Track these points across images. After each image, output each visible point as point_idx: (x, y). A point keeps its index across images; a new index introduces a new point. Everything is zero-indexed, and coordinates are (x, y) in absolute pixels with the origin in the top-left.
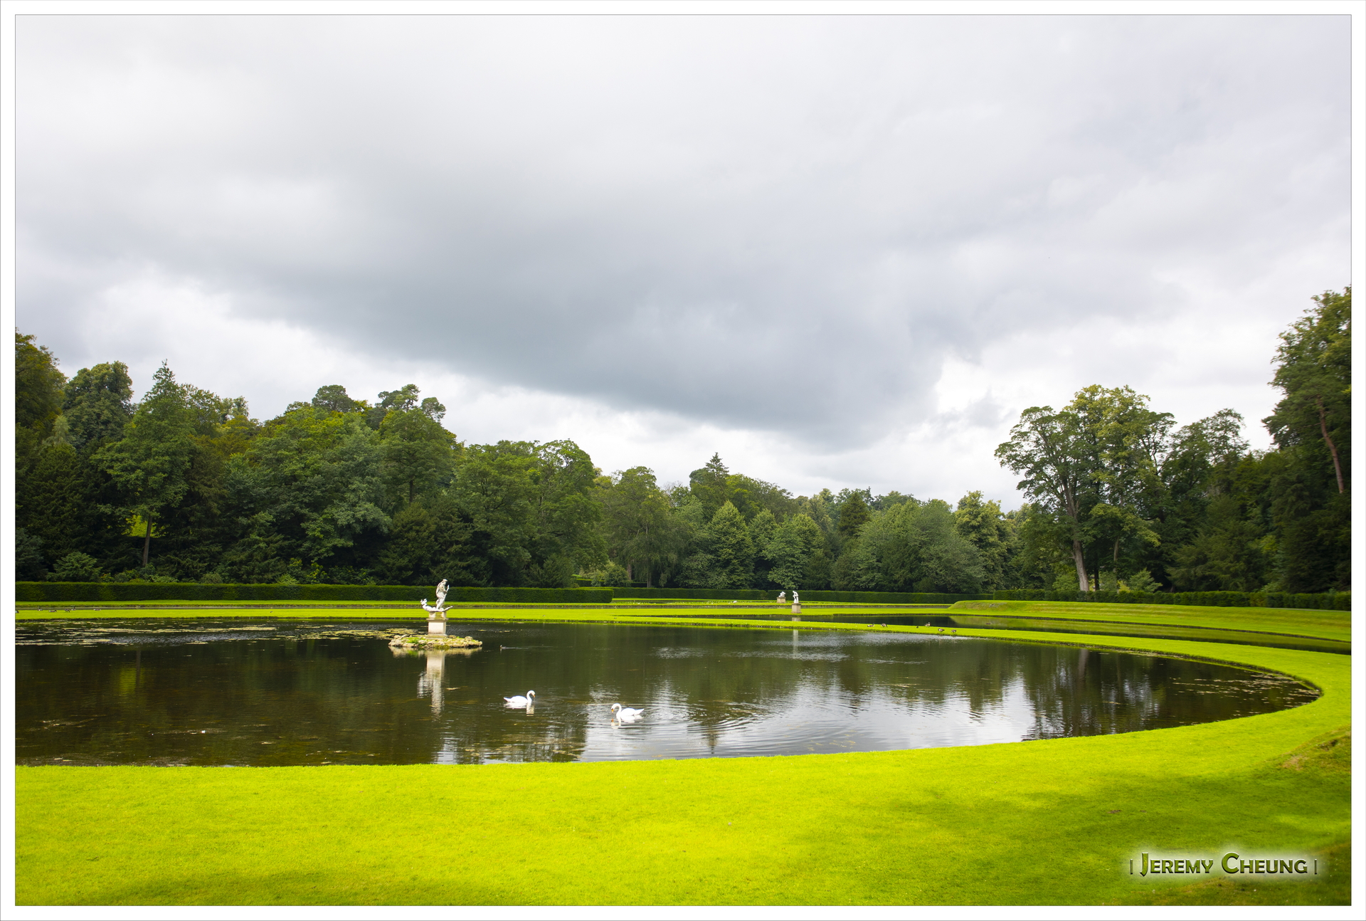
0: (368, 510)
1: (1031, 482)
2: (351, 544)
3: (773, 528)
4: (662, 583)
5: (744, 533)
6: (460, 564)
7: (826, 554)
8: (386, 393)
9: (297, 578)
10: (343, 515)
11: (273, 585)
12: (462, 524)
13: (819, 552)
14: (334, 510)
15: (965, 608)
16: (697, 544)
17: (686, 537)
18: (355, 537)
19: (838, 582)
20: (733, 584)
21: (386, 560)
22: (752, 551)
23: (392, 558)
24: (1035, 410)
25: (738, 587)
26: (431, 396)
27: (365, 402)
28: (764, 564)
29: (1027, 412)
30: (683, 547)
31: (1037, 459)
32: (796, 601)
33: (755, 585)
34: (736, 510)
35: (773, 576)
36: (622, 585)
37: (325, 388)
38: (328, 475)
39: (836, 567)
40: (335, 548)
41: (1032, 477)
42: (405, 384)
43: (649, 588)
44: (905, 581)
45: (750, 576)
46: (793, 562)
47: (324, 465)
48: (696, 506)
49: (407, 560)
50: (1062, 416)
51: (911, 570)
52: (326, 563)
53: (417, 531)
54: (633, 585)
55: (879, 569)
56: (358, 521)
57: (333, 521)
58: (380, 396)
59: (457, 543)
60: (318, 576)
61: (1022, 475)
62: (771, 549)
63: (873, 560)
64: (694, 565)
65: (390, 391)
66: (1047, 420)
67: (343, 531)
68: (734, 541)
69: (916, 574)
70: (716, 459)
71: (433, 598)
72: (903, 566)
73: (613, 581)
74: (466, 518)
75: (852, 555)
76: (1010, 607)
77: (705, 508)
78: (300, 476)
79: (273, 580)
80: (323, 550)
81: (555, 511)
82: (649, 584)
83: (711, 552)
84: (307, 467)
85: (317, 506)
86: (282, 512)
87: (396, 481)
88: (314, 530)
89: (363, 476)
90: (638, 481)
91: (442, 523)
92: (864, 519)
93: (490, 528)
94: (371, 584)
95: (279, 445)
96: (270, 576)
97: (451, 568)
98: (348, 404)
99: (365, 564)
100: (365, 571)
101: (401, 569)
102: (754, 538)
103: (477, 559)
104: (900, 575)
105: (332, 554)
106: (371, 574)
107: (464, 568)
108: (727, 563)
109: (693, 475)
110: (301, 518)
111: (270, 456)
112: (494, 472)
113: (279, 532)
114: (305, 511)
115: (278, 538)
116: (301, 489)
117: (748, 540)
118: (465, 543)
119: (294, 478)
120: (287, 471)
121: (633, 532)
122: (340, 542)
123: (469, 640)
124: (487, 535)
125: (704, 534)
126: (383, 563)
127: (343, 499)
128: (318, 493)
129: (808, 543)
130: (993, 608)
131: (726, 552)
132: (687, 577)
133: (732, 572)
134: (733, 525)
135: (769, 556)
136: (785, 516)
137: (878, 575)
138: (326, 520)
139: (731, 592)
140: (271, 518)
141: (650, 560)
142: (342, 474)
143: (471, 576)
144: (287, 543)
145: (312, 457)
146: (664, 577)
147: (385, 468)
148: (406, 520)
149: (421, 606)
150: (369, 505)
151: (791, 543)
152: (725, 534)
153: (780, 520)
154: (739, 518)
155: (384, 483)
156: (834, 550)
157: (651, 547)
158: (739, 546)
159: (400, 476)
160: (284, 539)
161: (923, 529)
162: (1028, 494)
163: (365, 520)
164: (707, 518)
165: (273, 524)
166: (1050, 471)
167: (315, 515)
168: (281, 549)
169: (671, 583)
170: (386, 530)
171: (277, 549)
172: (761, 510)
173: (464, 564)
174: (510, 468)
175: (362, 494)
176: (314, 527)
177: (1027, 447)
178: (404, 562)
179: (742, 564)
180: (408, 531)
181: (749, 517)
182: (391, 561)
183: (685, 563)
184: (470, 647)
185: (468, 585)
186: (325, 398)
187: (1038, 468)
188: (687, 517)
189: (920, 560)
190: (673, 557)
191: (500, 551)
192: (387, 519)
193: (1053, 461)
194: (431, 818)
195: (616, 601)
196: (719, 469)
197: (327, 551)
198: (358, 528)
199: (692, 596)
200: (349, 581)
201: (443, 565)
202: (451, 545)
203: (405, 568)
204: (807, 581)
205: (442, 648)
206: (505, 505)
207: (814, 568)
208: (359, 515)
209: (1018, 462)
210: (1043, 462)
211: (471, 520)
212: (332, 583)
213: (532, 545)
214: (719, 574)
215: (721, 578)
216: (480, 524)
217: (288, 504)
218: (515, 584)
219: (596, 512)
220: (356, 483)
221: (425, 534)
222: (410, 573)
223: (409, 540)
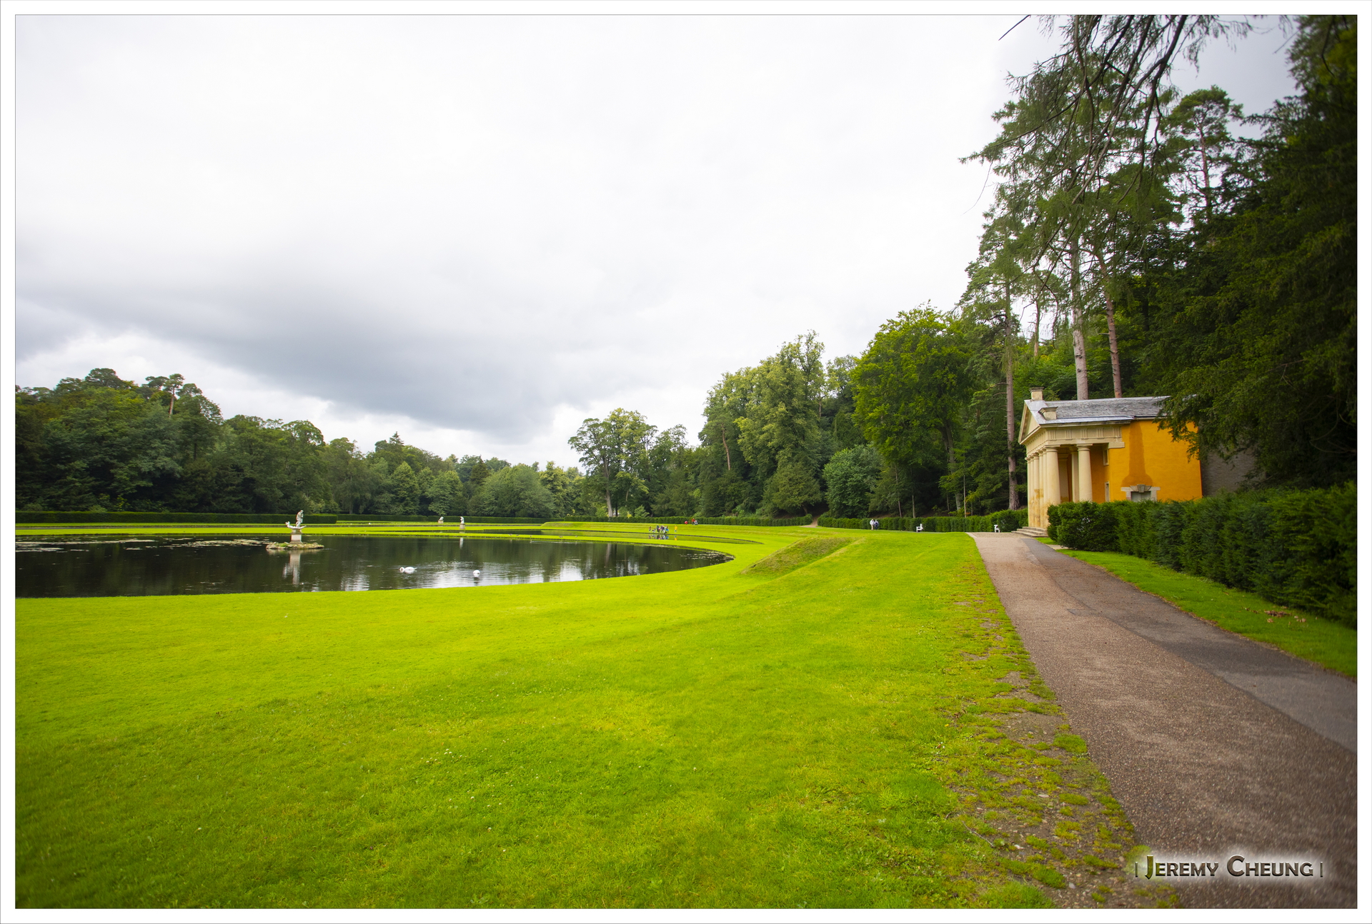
0: (165, 462)
1: (586, 459)
2: (151, 484)
3: (432, 479)
4: (361, 511)
5: (414, 482)
6: (233, 498)
7: (464, 495)
8: (152, 378)
9: (106, 507)
10: (146, 466)
11: (86, 512)
12: (236, 473)
13: (460, 494)
14: (138, 462)
15: (551, 526)
16: (384, 488)
17: (377, 484)
18: (154, 480)
19: (471, 511)
20: (407, 512)
21: (178, 496)
22: (419, 492)
23: (183, 495)
24: (591, 420)
25: (409, 514)
26: (191, 383)
27: (132, 382)
28: (425, 500)
29: (586, 421)
30: (374, 489)
31: (590, 446)
32: (463, 522)
33: (419, 513)
34: (409, 467)
35: (432, 507)
36: (334, 513)
37: (98, 370)
38: (135, 438)
39: (470, 502)
40: (138, 487)
41: (588, 455)
42: (173, 373)
43: (351, 514)
44: (511, 511)
45: (417, 507)
46: (444, 499)
47: (127, 429)
48: (383, 464)
49: (194, 495)
50: (604, 424)
51: (515, 505)
52: (130, 498)
53: (203, 477)
54: (341, 513)
55: (496, 504)
56: (158, 469)
57: (137, 469)
58: (147, 379)
59: (232, 485)
60: (124, 506)
61: (582, 454)
62: (431, 492)
63: (493, 499)
64: (382, 500)
65: (156, 377)
66: (596, 425)
67: (143, 476)
68: (408, 486)
69: (517, 507)
70: (396, 436)
72: (510, 502)
73: (327, 510)
74: (238, 469)
75: (480, 495)
76: (575, 525)
77: (389, 465)
78: (109, 437)
79: (87, 509)
80: (129, 488)
81: (297, 465)
82: (351, 511)
83: (393, 493)
84: (116, 430)
85: (124, 458)
86: (96, 461)
87: (186, 443)
88: (122, 474)
89: (161, 439)
90: (342, 447)
91: (221, 472)
92: (486, 475)
93: (256, 476)
94: (166, 512)
95: (91, 415)
96: (84, 506)
97: (227, 501)
98: (118, 383)
99: (161, 498)
100: (160, 503)
101: (189, 502)
102: (420, 484)
103: (246, 496)
104: (508, 507)
105: (135, 491)
106: (165, 505)
107: (236, 501)
108: (403, 499)
109: (378, 444)
110: (112, 466)
111: (83, 422)
112: (260, 440)
113: (91, 475)
114: (115, 461)
115: (91, 479)
116: (111, 446)
117: (417, 485)
118: (238, 486)
119: (103, 438)
120: (99, 433)
121: (341, 479)
122: (143, 483)
123: (316, 545)
124: (252, 480)
125: (389, 481)
126: (175, 498)
127: (147, 454)
128: (126, 449)
129: (453, 488)
130: (565, 526)
131: (403, 493)
132: (377, 508)
133: (406, 505)
134: (407, 476)
135: (430, 496)
136: (440, 471)
137: (496, 508)
138: (131, 468)
139: (405, 517)
140: (85, 465)
141: (353, 497)
142: (144, 437)
143: (241, 507)
144: (97, 483)
145: (118, 425)
146: (362, 508)
147: (177, 434)
148: (194, 469)
150: (167, 459)
151: (443, 488)
152: (402, 482)
153: (436, 474)
154: (411, 472)
155: (177, 444)
156: (469, 493)
157: (354, 489)
158: (411, 489)
159: (189, 440)
160: (95, 481)
161: (522, 482)
162: (584, 465)
163: (164, 469)
164: (391, 472)
165: (87, 470)
166: (596, 452)
167: (122, 464)
168: (93, 487)
169: (366, 512)
170: (178, 476)
171: (90, 487)
172: (423, 468)
173: (237, 499)
174: (270, 437)
175: (161, 451)
176: (122, 472)
177: (586, 440)
178: (192, 497)
179: (412, 500)
180: (196, 477)
181: (417, 471)
182: (182, 496)
183: (376, 499)
184: (318, 548)
185: (239, 512)
186: (96, 377)
187: (590, 451)
188: (378, 471)
189: (520, 499)
190: (368, 495)
191: (263, 490)
192: (180, 468)
193: (599, 447)
195: (339, 522)
196: (398, 441)
197: (131, 490)
198: (158, 474)
199: (379, 519)
200: (147, 509)
201: (220, 500)
202: (227, 486)
203: (193, 501)
204: (453, 511)
205: (301, 549)
206: (267, 459)
207: (458, 503)
208: (159, 465)
209: (580, 447)
210: (594, 448)
211: (242, 470)
212: (135, 511)
213: (282, 488)
214: (398, 506)
215: (399, 509)
216: (248, 473)
217: (99, 456)
218: (270, 511)
219: (325, 468)
220: (157, 443)
221: (209, 479)
222: (196, 504)
223: (196, 483)
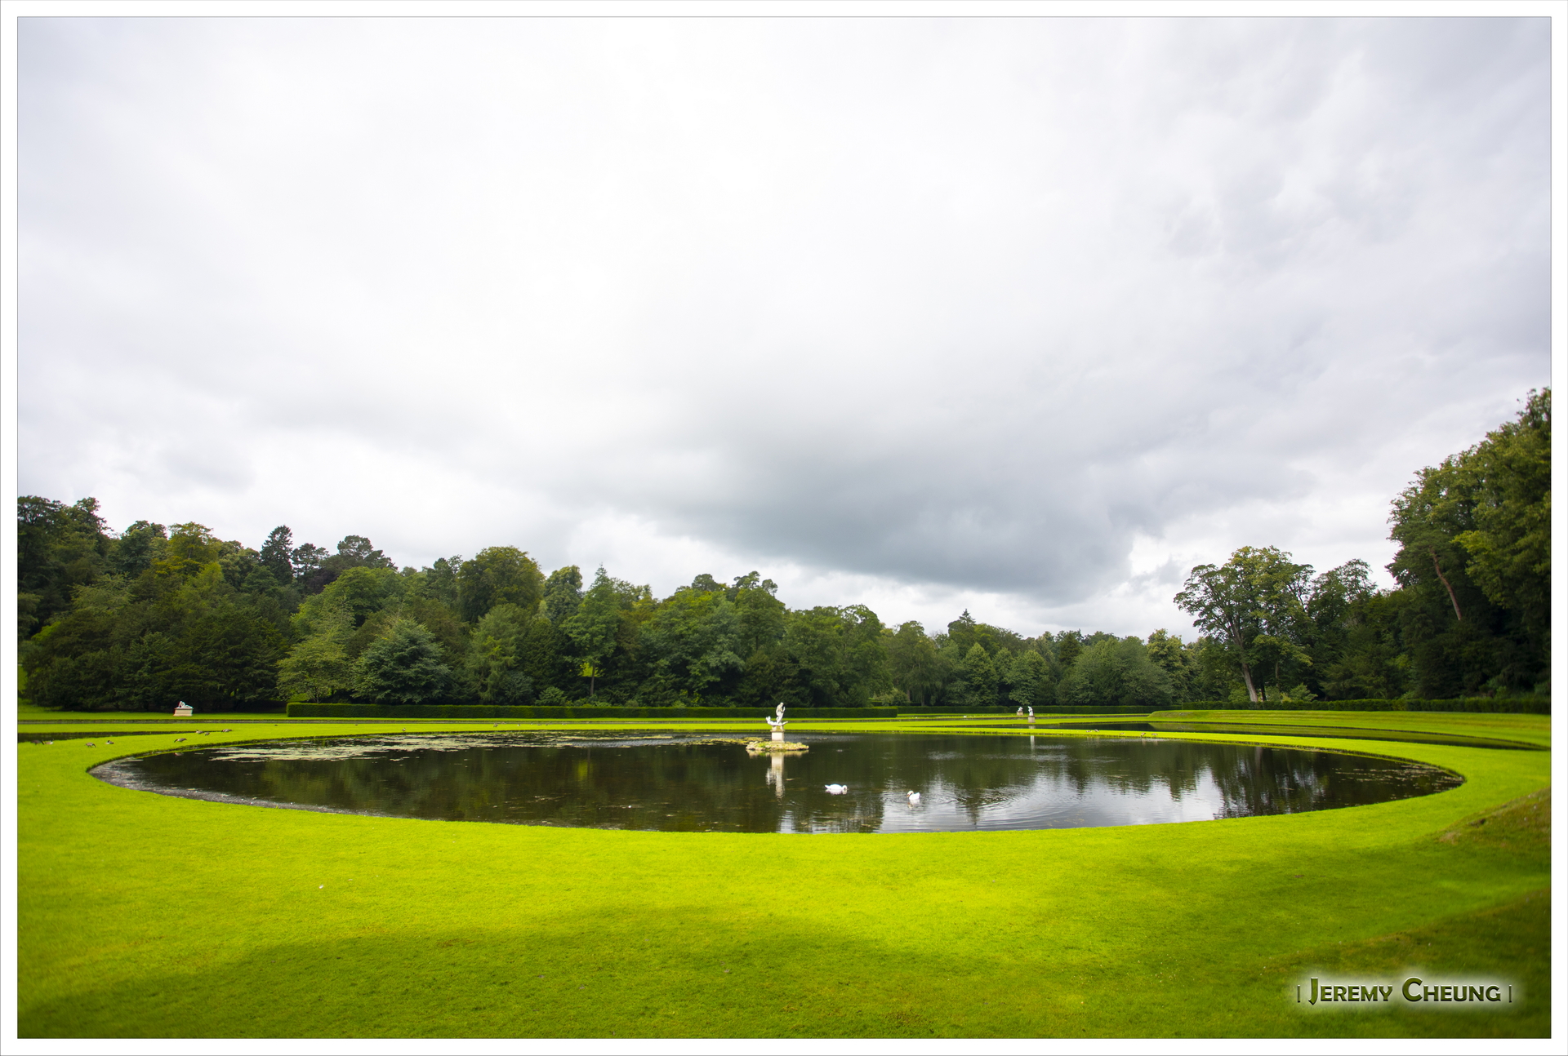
0: (729, 657)
1: (1204, 621)
2: (719, 679)
3: (1010, 661)
4: (932, 703)
5: (990, 666)
6: (791, 692)
7: (1051, 679)
8: (738, 578)
9: (685, 702)
10: (713, 660)
11: (670, 708)
12: (792, 665)
13: (1046, 678)
14: (707, 657)
15: (1160, 716)
16: (956, 674)
17: (948, 670)
18: (721, 675)
19: (1061, 699)
20: (984, 702)
21: (742, 690)
22: (996, 678)
23: (746, 689)
24: (1202, 567)
25: (987, 704)
26: (768, 579)
27: (725, 584)
28: (1005, 688)
29: (1195, 569)
30: (946, 676)
31: (1207, 604)
32: (1031, 714)
33: (1000, 703)
34: (983, 649)
35: (1012, 696)
36: (904, 704)
37: (700, 576)
38: (703, 634)
39: (1059, 688)
40: (708, 682)
41: (1204, 617)
42: (751, 571)
43: (923, 706)
44: (1112, 698)
45: (996, 696)
46: (1027, 686)
47: (700, 627)
48: (954, 647)
49: (756, 690)
50: (1223, 571)
51: (1117, 689)
52: (703, 693)
53: (762, 670)
54: (911, 705)
55: (1092, 689)
56: (723, 664)
57: (707, 664)
58: (735, 579)
59: (789, 677)
60: (698, 701)
61: (1196, 616)
62: (1010, 677)
63: (1087, 682)
64: (954, 689)
65: (741, 576)
66: (1213, 574)
67: (713, 671)
68: (983, 672)
69: (1120, 692)
70: (966, 614)
71: (774, 716)
72: (1110, 686)
73: (897, 702)
74: (794, 661)
75: (1071, 679)
76: (1196, 715)
77: (960, 648)
78: (685, 635)
79: (670, 705)
80: (701, 684)
81: (855, 654)
82: (923, 703)
83: (966, 680)
84: (689, 628)
85: (697, 654)
86: (675, 659)
87: (747, 637)
88: (695, 671)
89: (726, 633)
90: (911, 631)
91: (778, 664)
92: (1077, 652)
93: (811, 667)
94: (733, 706)
95: (671, 615)
96: (667, 702)
97: (785, 695)
98: (715, 586)
99: (728, 693)
100: (728, 698)
101: (752, 696)
102: (997, 669)
103: (803, 688)
104: (1108, 693)
105: (707, 686)
106: (732, 700)
107: (794, 695)
108: (978, 687)
109: (950, 625)
110: (686, 663)
111: (666, 622)
112: (812, 628)
113: (673, 672)
114: (689, 658)
115: (672, 676)
116: (686, 643)
117: (993, 670)
118: (794, 678)
119: (682, 636)
120: (677, 632)
121: (909, 667)
122: (712, 678)
123: (799, 745)
124: (809, 672)
125: (960, 667)
126: (740, 693)
127: (713, 650)
128: (697, 646)
129: (1037, 671)
130: (1182, 716)
131: (977, 680)
132: (950, 698)
133: (983, 693)
134: (981, 660)
135: (1009, 682)
136: (1019, 652)
137: (1091, 694)
138: (702, 664)
139: (982, 708)
140: (667, 663)
141: (923, 687)
142: (712, 633)
143: (799, 700)
144: (678, 679)
145: (692, 622)
146: (933, 698)
147: (741, 628)
148: (754, 663)
149: (766, 722)
150: (730, 653)
151: (1024, 671)
152: (976, 666)
153: (1015, 655)
154: (985, 655)
155: (739, 638)
156: (1057, 676)
157: (923, 677)
158: (987, 675)
159: (750, 633)
160: (676, 677)
161: (1123, 659)
162: (1202, 629)
163: (727, 663)
164: (962, 655)
165: (669, 667)
166: (1218, 612)
167: (695, 661)
168: (674, 683)
169: (939, 703)
170: (741, 670)
171: (672, 684)
172: (1001, 649)
173: (794, 692)
174: (822, 625)
175: (725, 646)
176: (695, 669)
177: (1198, 595)
178: (754, 691)
179: (989, 687)
180: (756, 670)
181: (993, 654)
182: (746, 691)
183: (948, 688)
184: (800, 750)
185: (797, 706)
186: (699, 583)
187: (1208, 610)
188: (948, 655)
189: (1123, 681)
190: (939, 684)
191: (818, 682)
192: (742, 662)
193: (1220, 604)
194: (780, 871)
195: (900, 716)
196: (969, 620)
197: (704, 685)
198: (723, 669)
199: (954, 711)
200: (718, 704)
201: (779, 693)
202: (785, 679)
203: (755, 695)
204: (1038, 699)
205: (782, 750)
206: (821, 650)
207: (1043, 689)
208: (723, 660)
209: (1193, 607)
210: (1212, 606)
211: (797, 662)
212: (707, 706)
213: (839, 678)
214: (973, 695)
215: (975, 698)
216: (804, 664)
217: (678, 653)
218: (830, 705)
219: (883, 654)
220: (722, 638)
221: (768, 672)
222: (758, 699)
223: (757, 676)
